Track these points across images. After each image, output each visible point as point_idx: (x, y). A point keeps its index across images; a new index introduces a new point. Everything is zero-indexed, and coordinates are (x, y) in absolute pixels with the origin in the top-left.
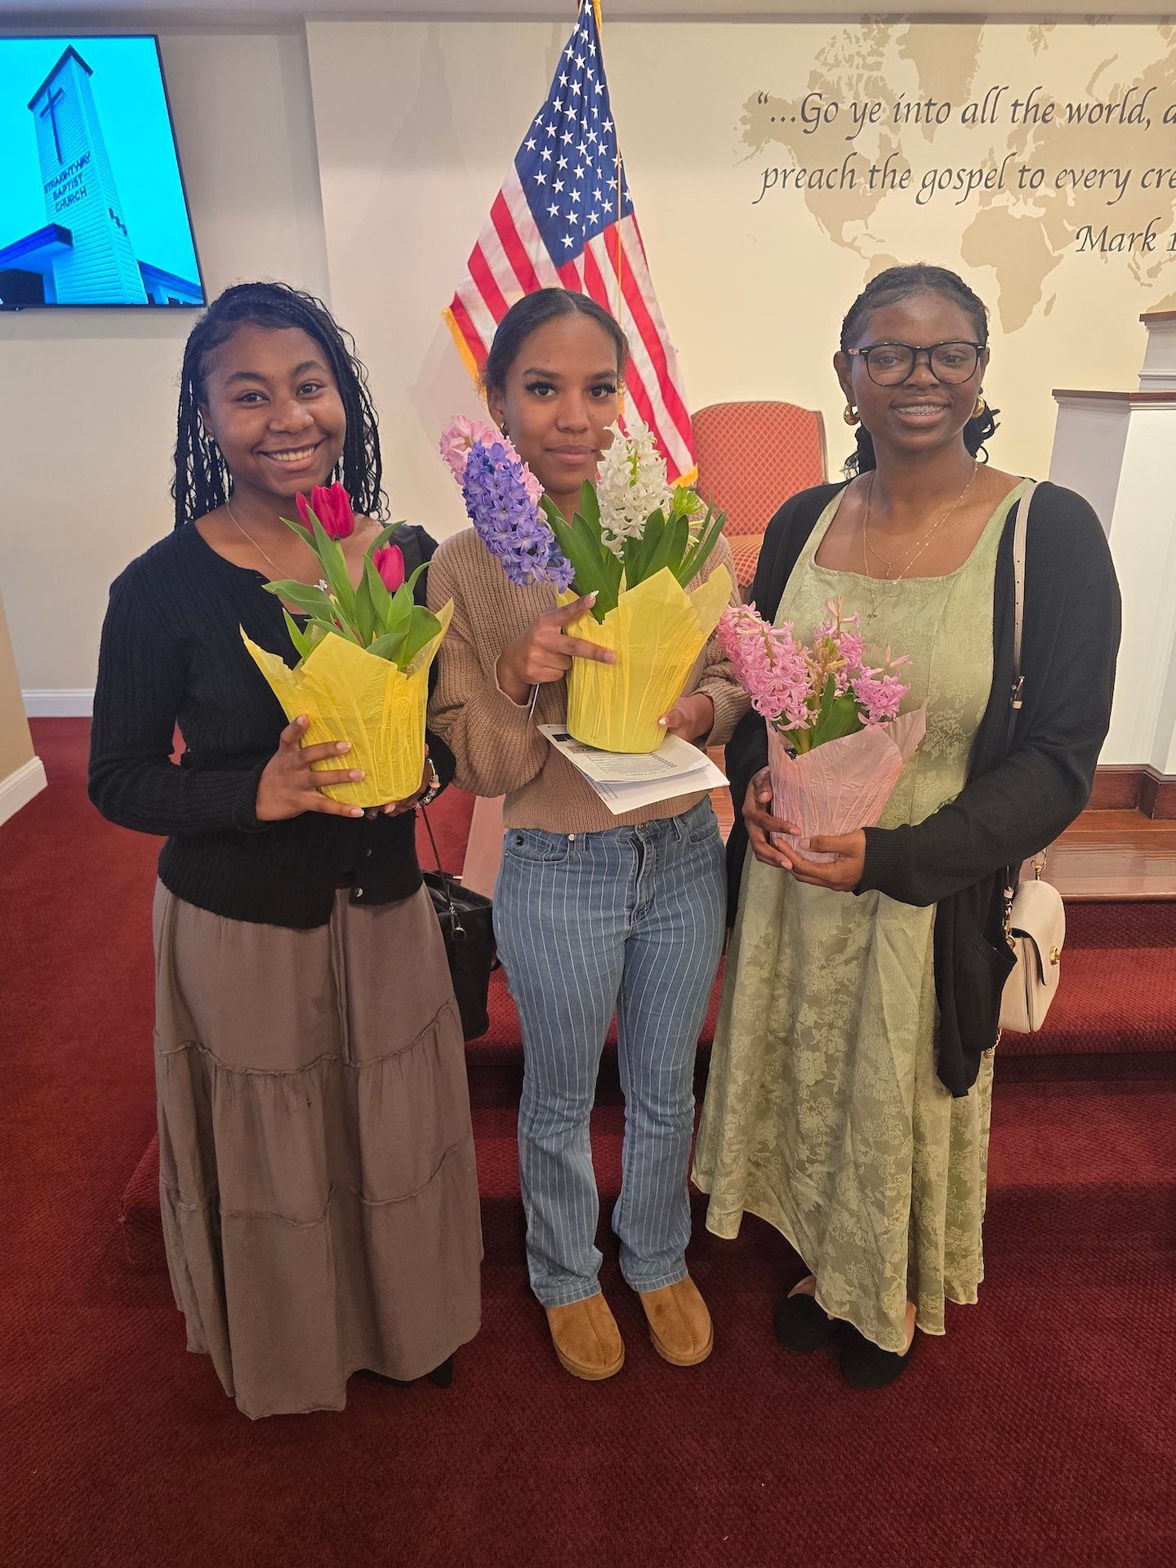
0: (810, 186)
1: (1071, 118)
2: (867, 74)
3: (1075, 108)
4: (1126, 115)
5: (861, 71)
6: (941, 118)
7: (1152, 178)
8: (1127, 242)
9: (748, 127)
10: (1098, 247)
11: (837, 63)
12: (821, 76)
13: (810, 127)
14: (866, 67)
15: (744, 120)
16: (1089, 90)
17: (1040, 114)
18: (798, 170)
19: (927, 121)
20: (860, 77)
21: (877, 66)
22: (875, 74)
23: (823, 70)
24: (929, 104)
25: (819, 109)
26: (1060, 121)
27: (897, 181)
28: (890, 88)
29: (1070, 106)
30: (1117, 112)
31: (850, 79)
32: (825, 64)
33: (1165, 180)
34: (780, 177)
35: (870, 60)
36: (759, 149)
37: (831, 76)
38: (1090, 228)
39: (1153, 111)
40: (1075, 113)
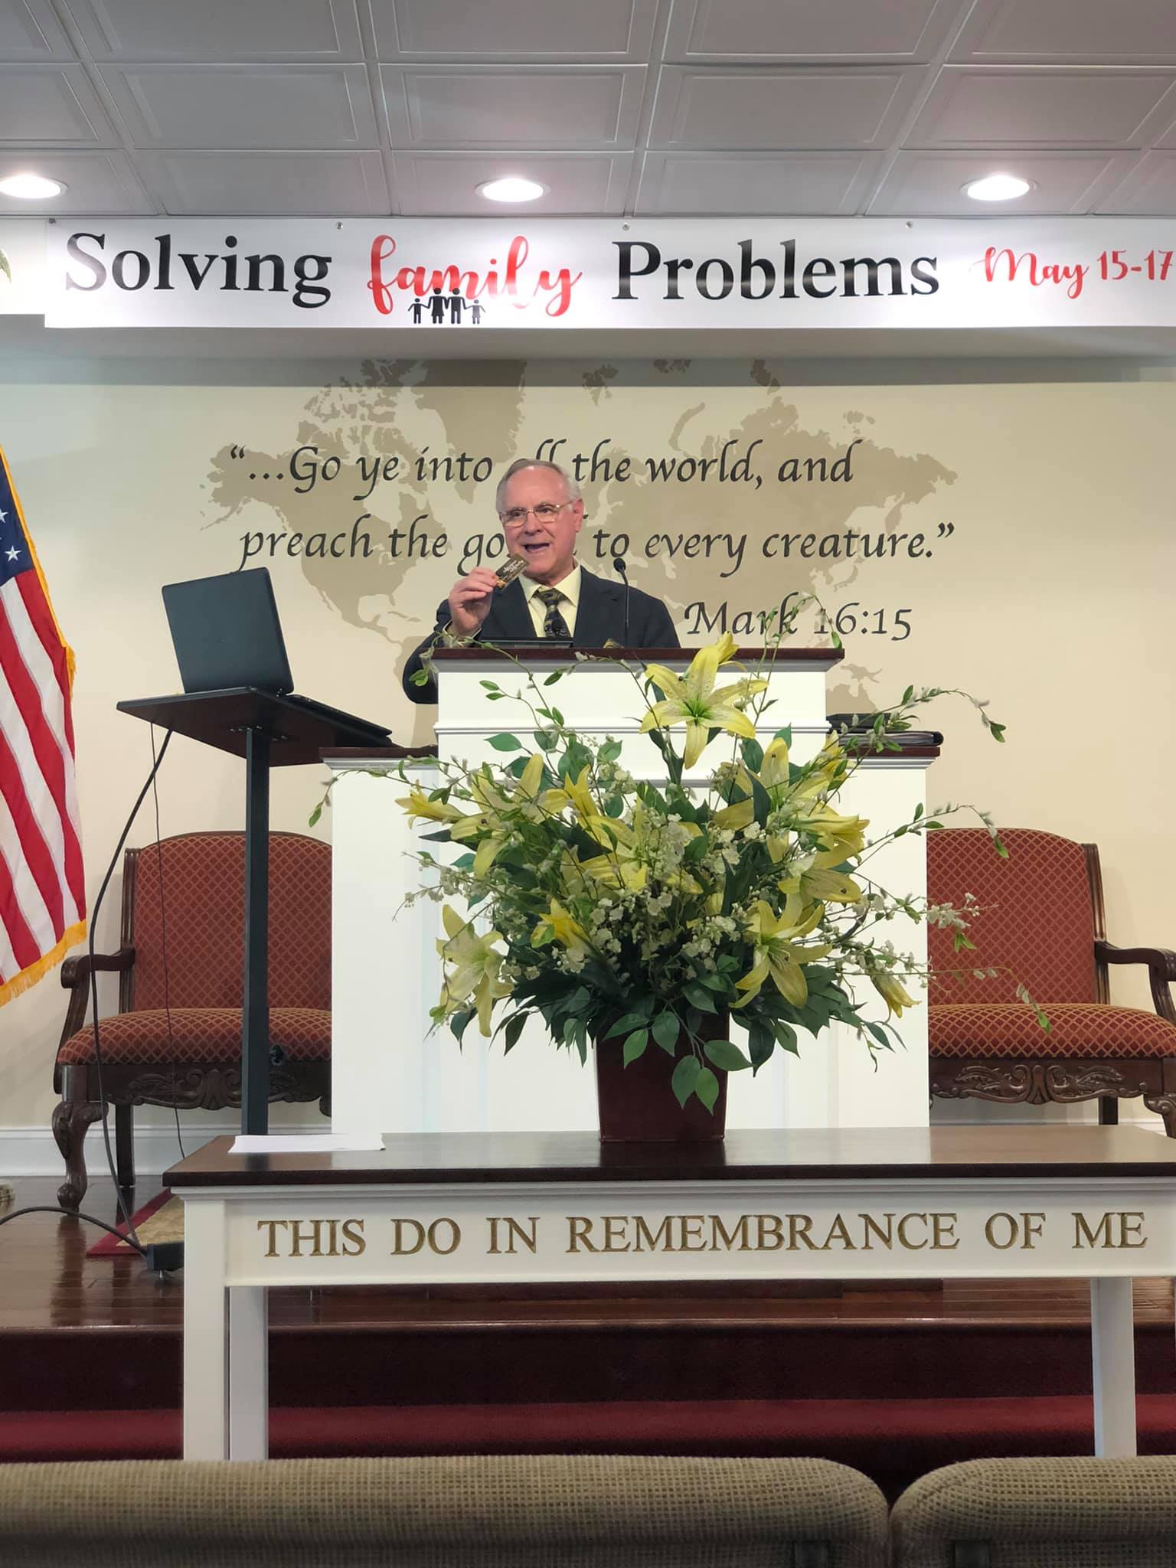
0: (308, 554)
1: (654, 475)
2: (375, 425)
3: (658, 464)
4: (728, 471)
5: (368, 422)
6: (481, 475)
7: (777, 545)
8: (756, 623)
9: (219, 485)
10: (717, 628)
11: (335, 414)
12: (315, 428)
13: (304, 485)
14: (373, 417)
15: (213, 477)
16: (673, 442)
17: (612, 471)
18: (291, 534)
19: (462, 479)
20: (366, 429)
21: (389, 417)
22: (386, 425)
23: (317, 422)
24: (463, 460)
25: (314, 465)
26: (640, 478)
27: (429, 547)
28: (408, 440)
29: (651, 461)
30: (714, 469)
31: (353, 430)
32: (318, 414)
33: (795, 547)
34: (267, 543)
35: (379, 410)
36: (235, 509)
37: (328, 428)
38: (702, 606)
39: (764, 463)
40: (658, 470)
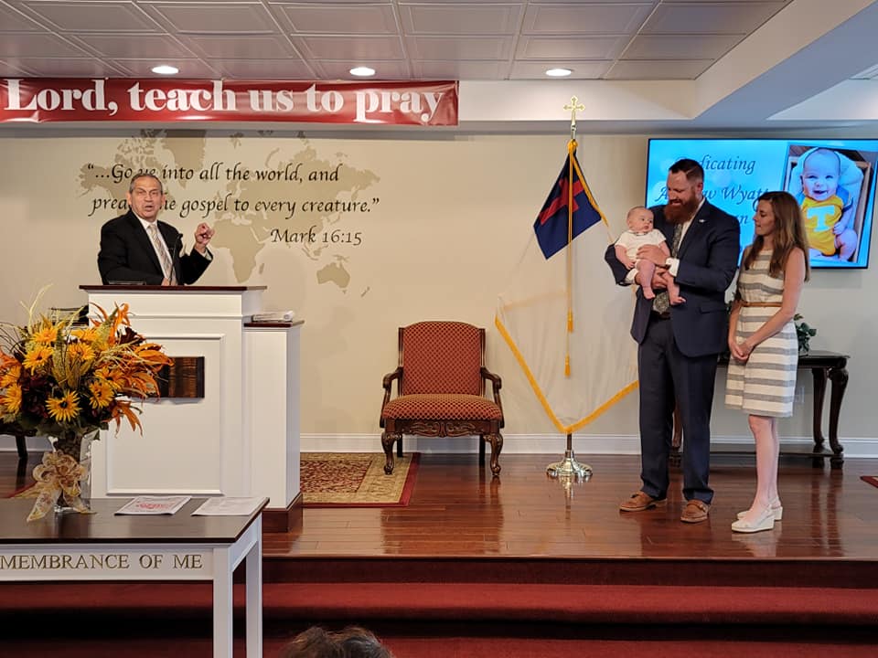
0: (120, 208)
1: (259, 177)
2: (146, 156)
3: (260, 173)
4: (288, 176)
5: (143, 154)
6: (189, 176)
7: (308, 206)
8: (299, 237)
9: (83, 180)
10: (284, 239)
11: (130, 151)
12: (121, 156)
13: (118, 180)
14: (145, 152)
15: (81, 177)
16: (266, 165)
17: (242, 175)
18: (113, 199)
19: (181, 178)
20: (142, 158)
21: (151, 152)
22: (150, 156)
23: (123, 154)
24: (181, 170)
25: (122, 172)
26: (253, 178)
27: (168, 206)
28: (159, 163)
29: (258, 172)
30: (283, 175)
31: (138, 158)
32: (123, 151)
33: (315, 207)
34: (103, 203)
35: (147, 150)
36: (90, 189)
37: (127, 157)
38: (278, 231)
39: (303, 174)
40: (260, 175)
